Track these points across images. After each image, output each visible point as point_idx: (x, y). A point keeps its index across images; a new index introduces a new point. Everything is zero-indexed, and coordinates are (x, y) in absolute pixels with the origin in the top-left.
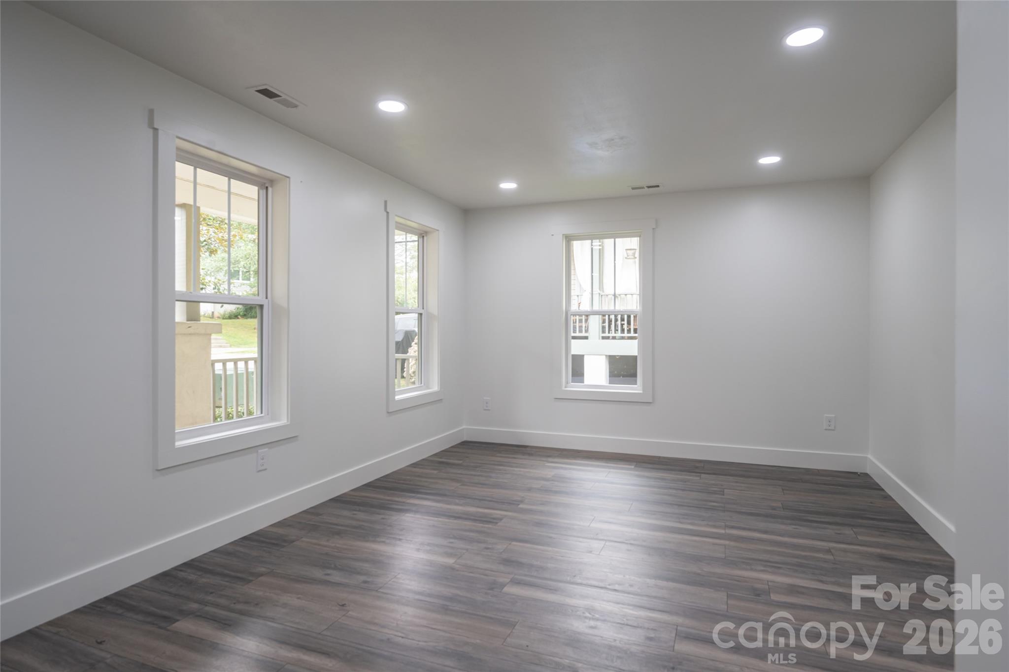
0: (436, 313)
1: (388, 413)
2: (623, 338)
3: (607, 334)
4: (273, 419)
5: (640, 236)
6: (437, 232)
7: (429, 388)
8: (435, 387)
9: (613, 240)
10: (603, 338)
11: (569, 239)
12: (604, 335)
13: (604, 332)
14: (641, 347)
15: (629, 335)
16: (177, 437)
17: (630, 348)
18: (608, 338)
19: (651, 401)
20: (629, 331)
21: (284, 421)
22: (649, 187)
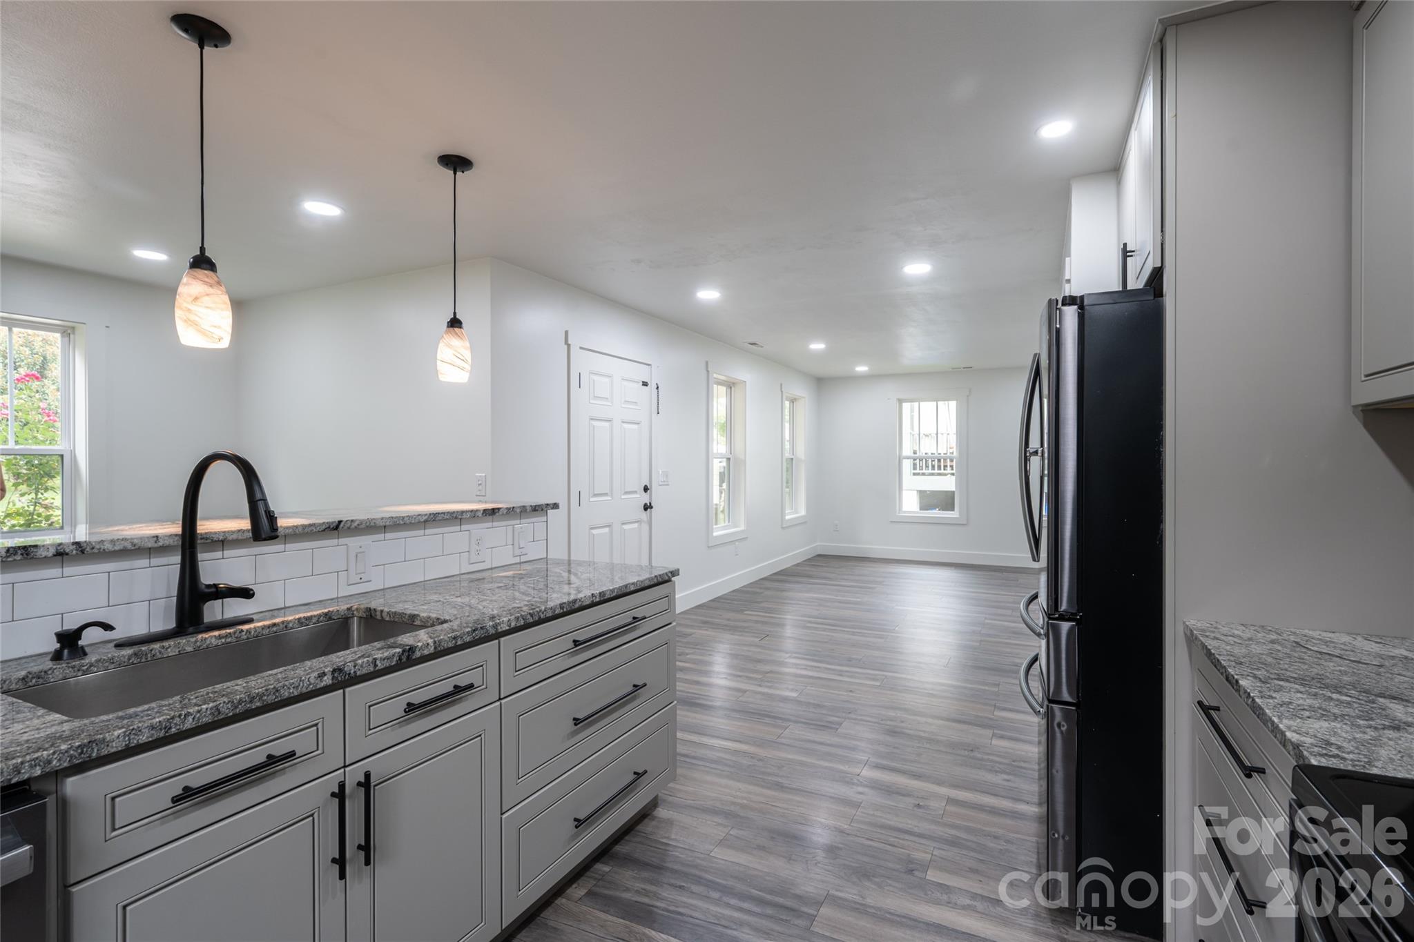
0: (803, 458)
1: (782, 528)
2: (932, 474)
3: (918, 471)
4: (735, 526)
5: (957, 400)
6: (803, 399)
7: (797, 513)
8: (803, 512)
9: (935, 403)
10: (914, 474)
11: (901, 401)
12: (915, 471)
13: (915, 468)
14: (958, 483)
15: (939, 472)
16: (714, 530)
17: (947, 483)
18: (918, 474)
19: (965, 523)
20: (939, 468)
21: (742, 528)
22: (964, 368)
